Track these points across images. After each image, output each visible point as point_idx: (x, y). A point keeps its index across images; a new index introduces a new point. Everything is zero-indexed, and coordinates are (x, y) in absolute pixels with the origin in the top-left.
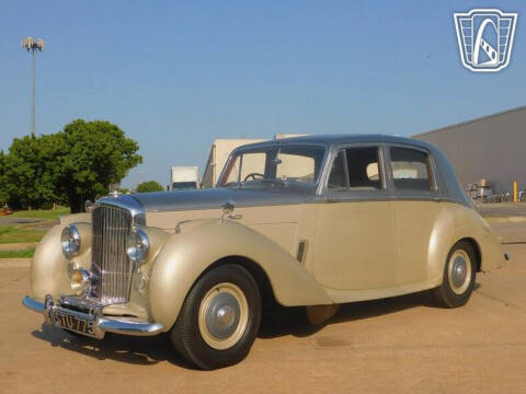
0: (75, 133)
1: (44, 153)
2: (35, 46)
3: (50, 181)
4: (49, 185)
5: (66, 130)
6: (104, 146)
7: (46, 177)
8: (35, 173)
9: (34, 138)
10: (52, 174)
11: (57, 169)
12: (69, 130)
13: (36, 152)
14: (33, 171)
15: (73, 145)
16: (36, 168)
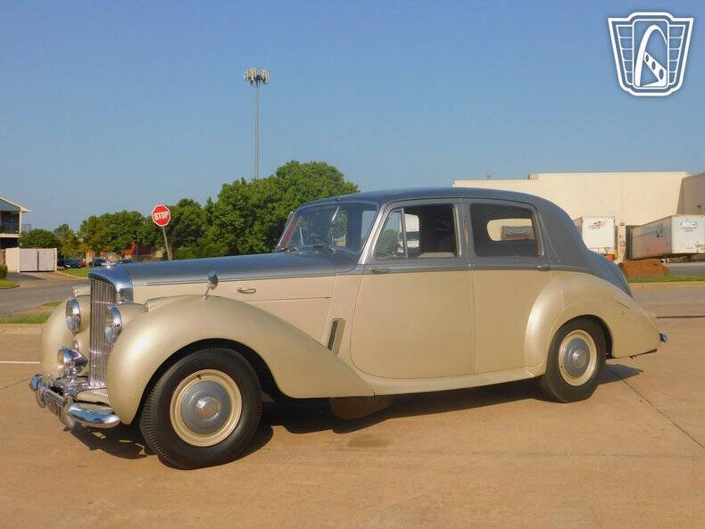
0: (287, 177)
1: (254, 199)
2: (258, 78)
3: (260, 231)
4: (260, 235)
5: (278, 174)
6: (320, 191)
7: (257, 227)
8: (245, 223)
9: (244, 182)
10: (263, 223)
11: (268, 217)
12: (281, 173)
13: (246, 199)
14: (242, 220)
15: (285, 190)
16: (245, 217)
